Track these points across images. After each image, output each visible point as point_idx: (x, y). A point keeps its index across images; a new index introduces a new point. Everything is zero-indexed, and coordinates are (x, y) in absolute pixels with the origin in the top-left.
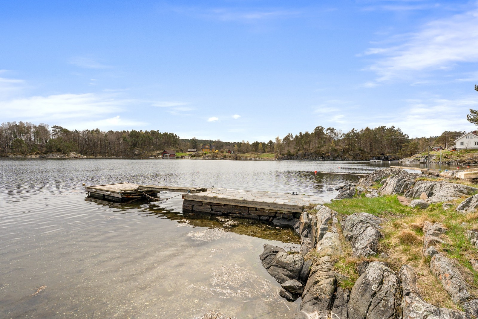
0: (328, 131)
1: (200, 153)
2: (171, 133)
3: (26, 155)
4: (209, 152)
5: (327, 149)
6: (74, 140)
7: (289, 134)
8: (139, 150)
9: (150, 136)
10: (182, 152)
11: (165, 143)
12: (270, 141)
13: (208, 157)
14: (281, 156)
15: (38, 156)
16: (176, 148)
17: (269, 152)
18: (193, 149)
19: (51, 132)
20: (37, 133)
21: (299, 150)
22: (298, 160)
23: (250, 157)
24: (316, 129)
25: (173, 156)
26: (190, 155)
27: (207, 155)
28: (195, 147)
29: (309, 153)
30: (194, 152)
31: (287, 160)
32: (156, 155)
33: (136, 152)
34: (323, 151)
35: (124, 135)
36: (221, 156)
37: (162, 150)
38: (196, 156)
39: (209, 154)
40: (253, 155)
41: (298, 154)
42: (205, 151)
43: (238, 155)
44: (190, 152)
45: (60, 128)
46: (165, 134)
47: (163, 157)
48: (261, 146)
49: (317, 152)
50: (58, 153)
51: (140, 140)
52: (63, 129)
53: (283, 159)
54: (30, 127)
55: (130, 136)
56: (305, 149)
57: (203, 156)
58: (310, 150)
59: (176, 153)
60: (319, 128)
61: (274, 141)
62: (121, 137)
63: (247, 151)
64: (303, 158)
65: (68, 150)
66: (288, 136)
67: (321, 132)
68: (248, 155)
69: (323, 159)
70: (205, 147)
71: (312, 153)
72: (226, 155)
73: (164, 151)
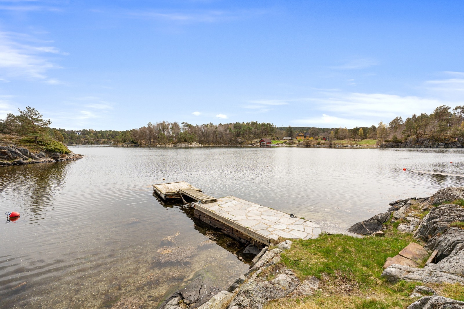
0: (456, 110)
1: (295, 140)
2: (268, 123)
3: (166, 144)
4: (303, 139)
5: (452, 134)
6: (195, 133)
7: (397, 118)
8: (242, 139)
9: (250, 127)
10: (278, 140)
11: (263, 133)
12: (373, 126)
13: (301, 144)
14: (384, 143)
15: (173, 145)
16: (273, 136)
17: (370, 138)
18: (289, 136)
19: (181, 128)
20: (172, 128)
21: (409, 136)
22: (408, 147)
23: (345, 144)
24: (437, 110)
25: (269, 145)
26: (285, 142)
27: (300, 142)
28: (291, 135)
29: (423, 139)
30: (289, 139)
31: (392, 147)
32: (254, 143)
33: (239, 140)
34: (446, 136)
35: (230, 126)
36: (315, 143)
37: (260, 138)
38: (290, 144)
39: (302, 142)
40: (350, 142)
41: (407, 141)
42: (299, 138)
43: (333, 142)
44: (285, 139)
45: (186, 123)
46: (263, 124)
47: (261, 145)
48: (361, 131)
49: (436, 138)
50: (185, 143)
51: (242, 130)
52: (188, 124)
53: (387, 146)
54: (169, 124)
55: (234, 127)
56: (417, 135)
57: (296, 143)
58: (426, 135)
59: (272, 141)
60: (442, 108)
61: (377, 126)
62: (228, 128)
63: (345, 138)
64: (415, 145)
65: (191, 140)
66: (397, 119)
67: (444, 113)
68: (344, 142)
69: (445, 145)
70: (299, 135)
71: (428, 139)
72: (320, 142)
73: (262, 140)
